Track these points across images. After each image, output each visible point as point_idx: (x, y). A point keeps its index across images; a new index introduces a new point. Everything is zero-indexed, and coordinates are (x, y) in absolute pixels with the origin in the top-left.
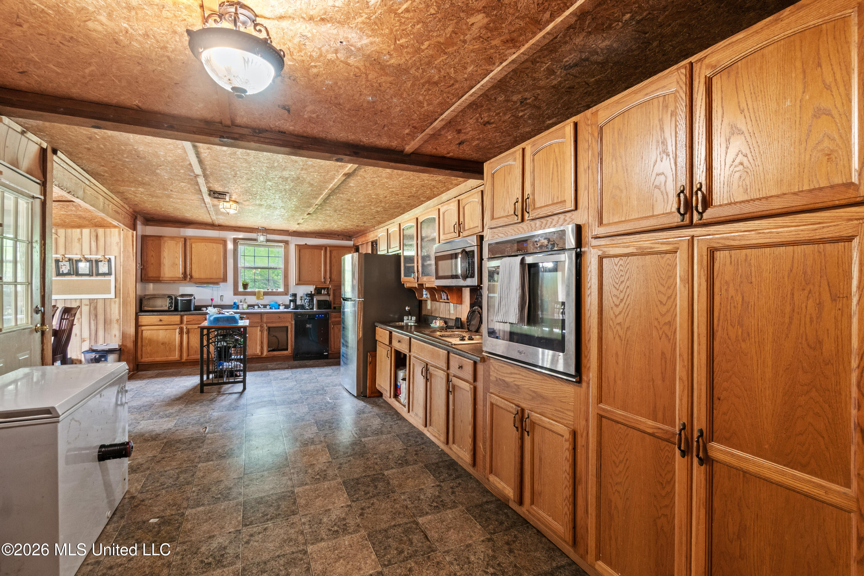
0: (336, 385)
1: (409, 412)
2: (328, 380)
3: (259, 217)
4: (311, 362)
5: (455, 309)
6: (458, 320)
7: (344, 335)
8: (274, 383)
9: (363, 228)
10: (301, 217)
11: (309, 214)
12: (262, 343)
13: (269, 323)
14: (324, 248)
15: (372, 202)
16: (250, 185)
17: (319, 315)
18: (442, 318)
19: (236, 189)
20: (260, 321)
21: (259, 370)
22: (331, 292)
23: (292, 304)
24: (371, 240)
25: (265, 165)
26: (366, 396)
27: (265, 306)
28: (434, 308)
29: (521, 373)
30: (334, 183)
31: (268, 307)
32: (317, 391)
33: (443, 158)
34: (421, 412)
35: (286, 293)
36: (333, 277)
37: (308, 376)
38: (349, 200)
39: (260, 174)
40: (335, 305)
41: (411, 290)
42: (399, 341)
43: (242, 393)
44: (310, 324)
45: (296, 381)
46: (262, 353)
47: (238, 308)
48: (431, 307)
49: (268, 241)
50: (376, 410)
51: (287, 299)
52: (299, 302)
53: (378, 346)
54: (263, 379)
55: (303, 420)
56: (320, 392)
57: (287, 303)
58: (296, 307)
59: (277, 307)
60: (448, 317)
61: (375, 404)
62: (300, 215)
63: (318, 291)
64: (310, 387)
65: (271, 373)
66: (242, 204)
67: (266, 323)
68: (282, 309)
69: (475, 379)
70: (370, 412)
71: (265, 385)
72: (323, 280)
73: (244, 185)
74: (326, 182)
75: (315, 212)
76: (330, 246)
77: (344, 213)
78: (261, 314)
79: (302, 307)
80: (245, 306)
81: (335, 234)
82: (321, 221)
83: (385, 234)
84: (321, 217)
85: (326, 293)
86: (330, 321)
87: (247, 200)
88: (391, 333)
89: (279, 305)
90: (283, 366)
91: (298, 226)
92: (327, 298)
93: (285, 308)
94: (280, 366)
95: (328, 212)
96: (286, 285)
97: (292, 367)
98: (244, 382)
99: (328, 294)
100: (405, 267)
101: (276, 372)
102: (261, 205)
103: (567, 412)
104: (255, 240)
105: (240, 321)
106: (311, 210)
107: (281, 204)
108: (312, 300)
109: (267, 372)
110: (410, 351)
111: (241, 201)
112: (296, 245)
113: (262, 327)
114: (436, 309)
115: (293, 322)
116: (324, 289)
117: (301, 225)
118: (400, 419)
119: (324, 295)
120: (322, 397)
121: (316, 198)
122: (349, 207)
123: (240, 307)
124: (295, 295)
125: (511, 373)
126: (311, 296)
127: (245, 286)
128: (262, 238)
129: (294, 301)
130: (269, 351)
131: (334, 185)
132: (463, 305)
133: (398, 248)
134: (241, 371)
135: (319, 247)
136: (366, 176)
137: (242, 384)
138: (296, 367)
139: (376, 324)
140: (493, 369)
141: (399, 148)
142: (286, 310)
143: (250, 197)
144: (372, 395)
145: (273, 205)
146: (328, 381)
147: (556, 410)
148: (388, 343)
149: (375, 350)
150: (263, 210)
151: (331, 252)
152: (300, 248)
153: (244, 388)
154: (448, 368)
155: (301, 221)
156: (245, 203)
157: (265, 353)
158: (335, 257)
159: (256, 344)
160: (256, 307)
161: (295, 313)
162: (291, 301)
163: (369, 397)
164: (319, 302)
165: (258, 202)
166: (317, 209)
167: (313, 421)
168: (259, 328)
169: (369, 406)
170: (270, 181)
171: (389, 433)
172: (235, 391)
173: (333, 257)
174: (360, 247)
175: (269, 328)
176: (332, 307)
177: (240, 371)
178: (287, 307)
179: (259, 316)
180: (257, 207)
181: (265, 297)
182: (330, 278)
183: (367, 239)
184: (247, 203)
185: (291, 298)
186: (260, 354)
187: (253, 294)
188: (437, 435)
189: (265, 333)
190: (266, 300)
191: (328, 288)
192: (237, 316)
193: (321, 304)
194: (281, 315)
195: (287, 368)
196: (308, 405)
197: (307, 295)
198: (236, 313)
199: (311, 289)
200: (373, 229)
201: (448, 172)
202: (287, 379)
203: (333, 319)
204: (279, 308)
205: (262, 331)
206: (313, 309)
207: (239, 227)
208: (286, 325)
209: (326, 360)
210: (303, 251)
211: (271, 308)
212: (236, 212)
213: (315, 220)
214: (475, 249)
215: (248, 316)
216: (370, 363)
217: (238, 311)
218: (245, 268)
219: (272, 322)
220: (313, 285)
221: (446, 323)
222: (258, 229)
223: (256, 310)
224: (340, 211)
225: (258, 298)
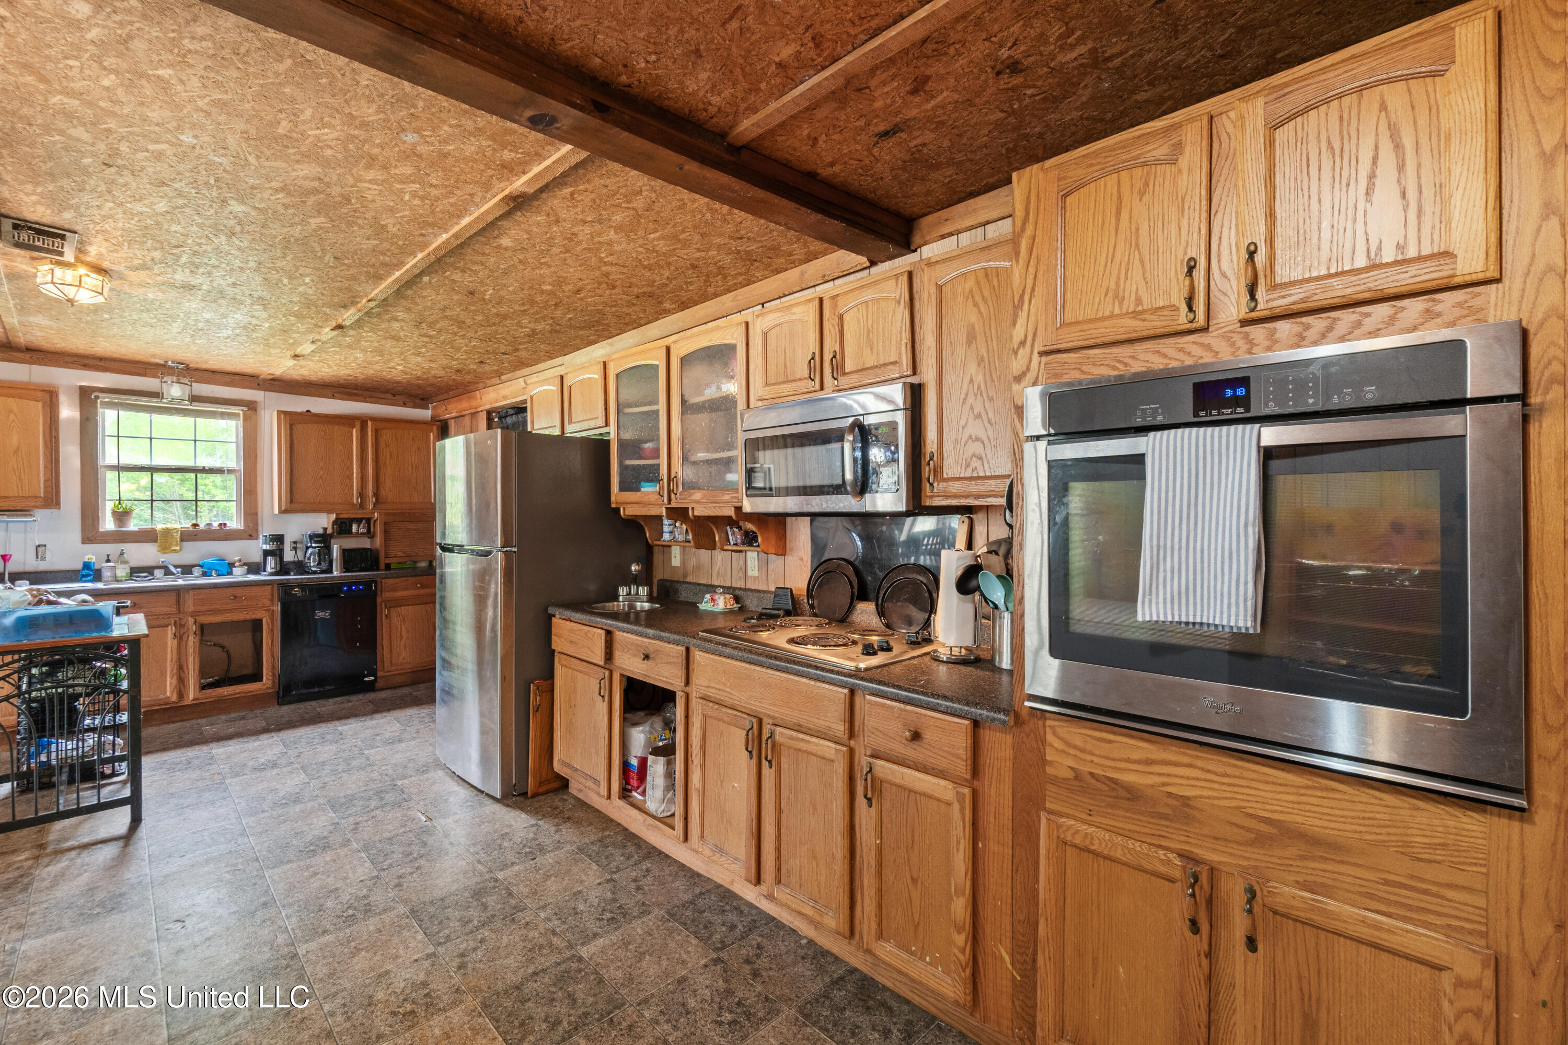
0: (424, 770)
1: (686, 839)
2: (399, 755)
3: (176, 327)
4: (330, 705)
5: (764, 566)
6: (784, 592)
7: (444, 638)
8: (234, 784)
9: (468, 378)
10: (311, 337)
11: (339, 327)
12: (181, 668)
13: (203, 613)
14: (358, 423)
15: (533, 303)
16: (162, 206)
17: (349, 585)
18: (728, 590)
19: (105, 218)
20: (174, 610)
21: (177, 746)
22: (378, 530)
23: (271, 563)
24: (488, 407)
25: (240, 126)
26: (524, 794)
27: (187, 570)
28: (692, 562)
29: (1199, 763)
30: (456, 229)
31: (197, 571)
32: (379, 793)
33: (812, 176)
34: (740, 846)
35: (250, 533)
36: (383, 493)
37: (334, 747)
38: (472, 293)
39: (210, 165)
40: (388, 561)
41: (635, 525)
42: (647, 657)
43: (128, 838)
44: (322, 609)
45: (304, 768)
46: (181, 695)
47: (98, 576)
48: (684, 562)
49: (194, 399)
50: (569, 834)
51: (255, 549)
52: (289, 556)
53: (557, 666)
54: (195, 775)
55: (368, 911)
56: (389, 798)
57: (257, 557)
58: (283, 568)
59: (224, 570)
60: (740, 584)
61: (560, 816)
62: (310, 331)
63: (343, 527)
64: (353, 783)
65: (218, 750)
66: (121, 277)
67: (194, 614)
68: (239, 574)
69: (976, 769)
70: (558, 845)
71: (207, 796)
72: (355, 499)
73: (139, 207)
74: (432, 225)
75: (358, 324)
76: (374, 419)
77: (440, 331)
78: (178, 592)
79: (300, 567)
80: (122, 571)
81: (386, 391)
82: (364, 351)
83: (554, 388)
84: (369, 338)
85: (362, 530)
86: (379, 600)
87: (143, 267)
88: (609, 633)
89: (231, 565)
90: (250, 724)
91: (291, 363)
92: (365, 543)
93: (249, 572)
94: (240, 725)
95: (396, 325)
96: (251, 512)
97: (278, 727)
98: (135, 801)
99: (370, 534)
100: (623, 468)
101: (233, 747)
102: (188, 288)
103: (1450, 894)
104: (156, 395)
105: (116, 620)
106: (349, 316)
107: (260, 292)
108: (327, 549)
109: (205, 749)
110: (687, 682)
111: (121, 268)
112: (279, 412)
113: (180, 625)
114: (698, 568)
115: (278, 608)
116: (359, 521)
117: (302, 362)
118: (648, 856)
119: (358, 535)
120: (398, 813)
121: (379, 278)
122: (463, 316)
123: (106, 574)
124: (279, 539)
125: (1150, 762)
126: (324, 539)
127: (122, 516)
128: (175, 391)
129: (277, 553)
130: (203, 687)
131: (456, 236)
132: (789, 558)
133: (601, 422)
134: (121, 759)
135: (347, 420)
136: (563, 214)
137: (128, 809)
138: (291, 725)
139: (551, 610)
140: (1057, 744)
141: (721, 122)
142: (252, 577)
143: (157, 255)
144: (541, 790)
145: (230, 291)
146: (399, 758)
147: (1387, 883)
148: (599, 658)
149: (550, 675)
150: (192, 304)
151: (377, 432)
152: (291, 420)
153: (136, 820)
154: (852, 734)
155: (306, 348)
156: (133, 276)
157: (192, 694)
158: (387, 446)
159: (163, 674)
160: (158, 573)
161: (281, 584)
162: (266, 553)
163: (535, 795)
164: (345, 553)
165: (180, 276)
166: (368, 314)
167: (402, 909)
168: (170, 631)
169: (546, 826)
170: (242, 201)
171: (645, 911)
172: (103, 834)
173: (382, 445)
174: (452, 424)
175: (202, 629)
176: (382, 566)
177: (113, 760)
178: (254, 568)
179: (173, 598)
180: (173, 294)
181: (188, 545)
182: (376, 494)
183: (474, 403)
184: (143, 275)
185: (266, 547)
186: (174, 698)
187: (147, 536)
188: (808, 911)
189: (192, 642)
190: (191, 553)
191: (368, 520)
192: (106, 607)
193: (351, 559)
194: (239, 592)
195: (266, 730)
196: (366, 848)
197: (312, 537)
198: (99, 595)
199: (322, 522)
200: (496, 380)
201: (814, 217)
202: (274, 765)
203: (387, 595)
204: (230, 573)
205: (180, 637)
206: (330, 570)
207: (101, 359)
208: (258, 615)
209: (371, 696)
210: (299, 428)
211: (204, 574)
212: (101, 299)
213: (349, 346)
214: (900, 418)
215: (137, 598)
216: (536, 710)
217: (100, 585)
218: (119, 468)
219: (213, 612)
220: (329, 512)
221: (737, 599)
222: (164, 366)
223: (159, 581)
224: (431, 325)
225: (164, 549)
